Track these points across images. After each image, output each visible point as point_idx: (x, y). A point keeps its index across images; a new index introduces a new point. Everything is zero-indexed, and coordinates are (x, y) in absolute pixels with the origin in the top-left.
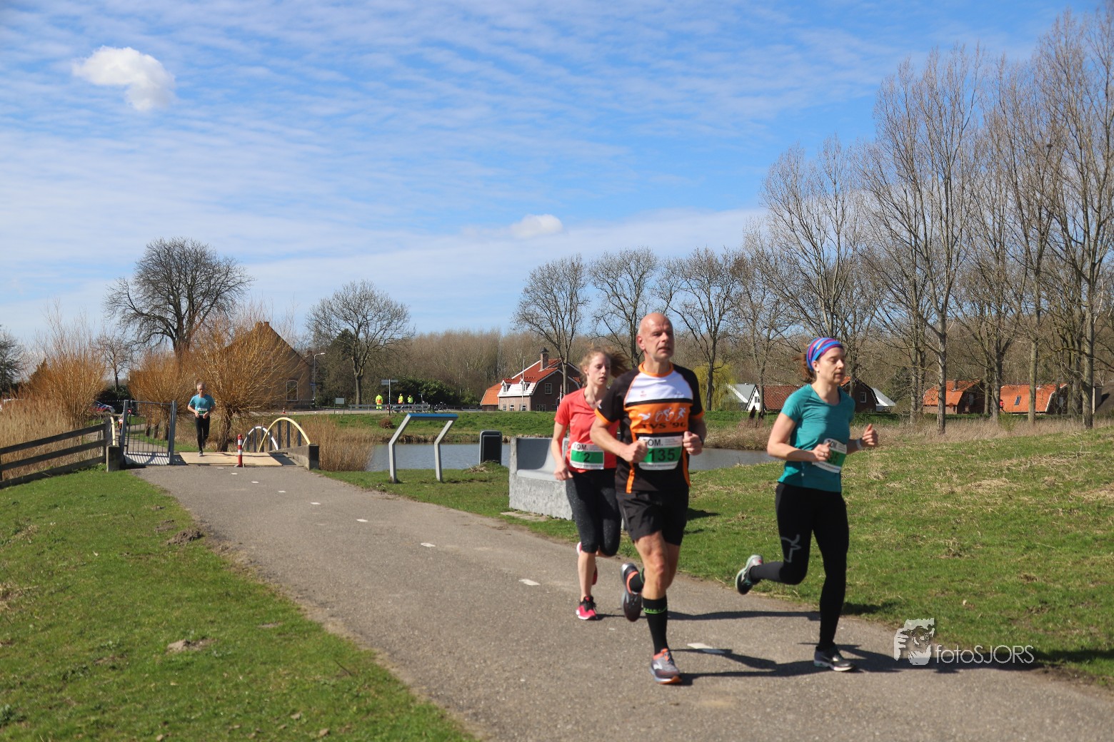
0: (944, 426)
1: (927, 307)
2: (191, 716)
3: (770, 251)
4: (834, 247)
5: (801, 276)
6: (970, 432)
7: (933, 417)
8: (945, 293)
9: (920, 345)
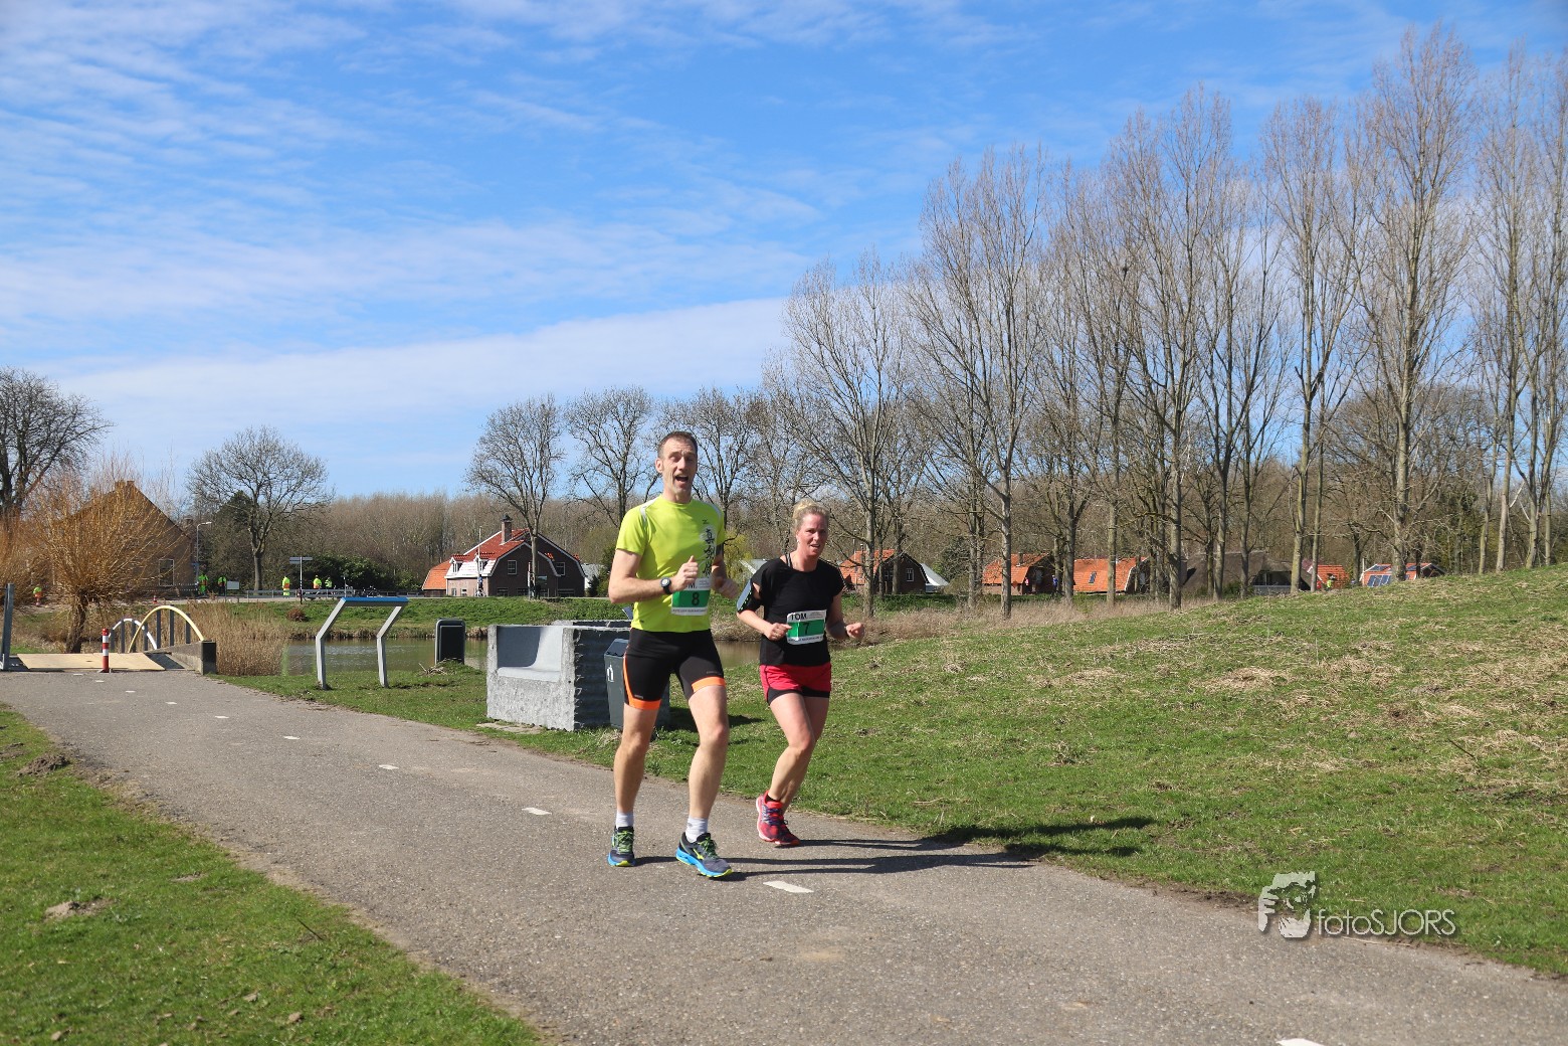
0: (1009, 610)
1: (986, 462)
2: (97, 1004)
3: (795, 391)
4: (874, 387)
5: (833, 423)
6: (1041, 616)
7: (997, 598)
8: (1008, 445)
9: (979, 509)
